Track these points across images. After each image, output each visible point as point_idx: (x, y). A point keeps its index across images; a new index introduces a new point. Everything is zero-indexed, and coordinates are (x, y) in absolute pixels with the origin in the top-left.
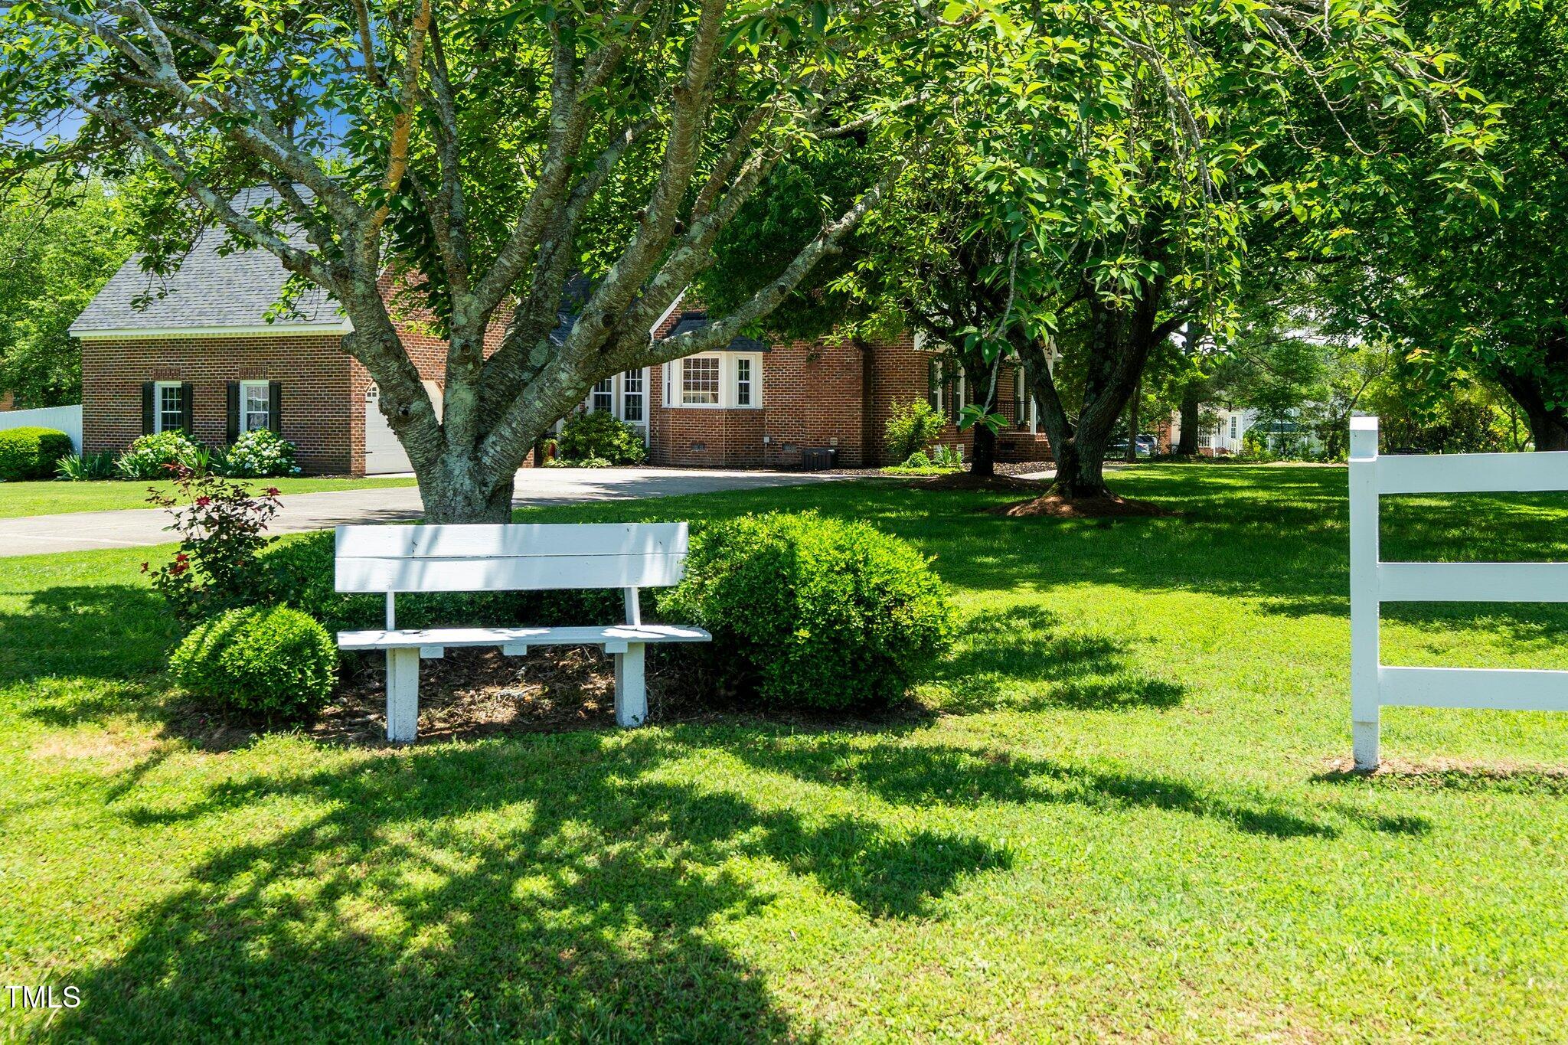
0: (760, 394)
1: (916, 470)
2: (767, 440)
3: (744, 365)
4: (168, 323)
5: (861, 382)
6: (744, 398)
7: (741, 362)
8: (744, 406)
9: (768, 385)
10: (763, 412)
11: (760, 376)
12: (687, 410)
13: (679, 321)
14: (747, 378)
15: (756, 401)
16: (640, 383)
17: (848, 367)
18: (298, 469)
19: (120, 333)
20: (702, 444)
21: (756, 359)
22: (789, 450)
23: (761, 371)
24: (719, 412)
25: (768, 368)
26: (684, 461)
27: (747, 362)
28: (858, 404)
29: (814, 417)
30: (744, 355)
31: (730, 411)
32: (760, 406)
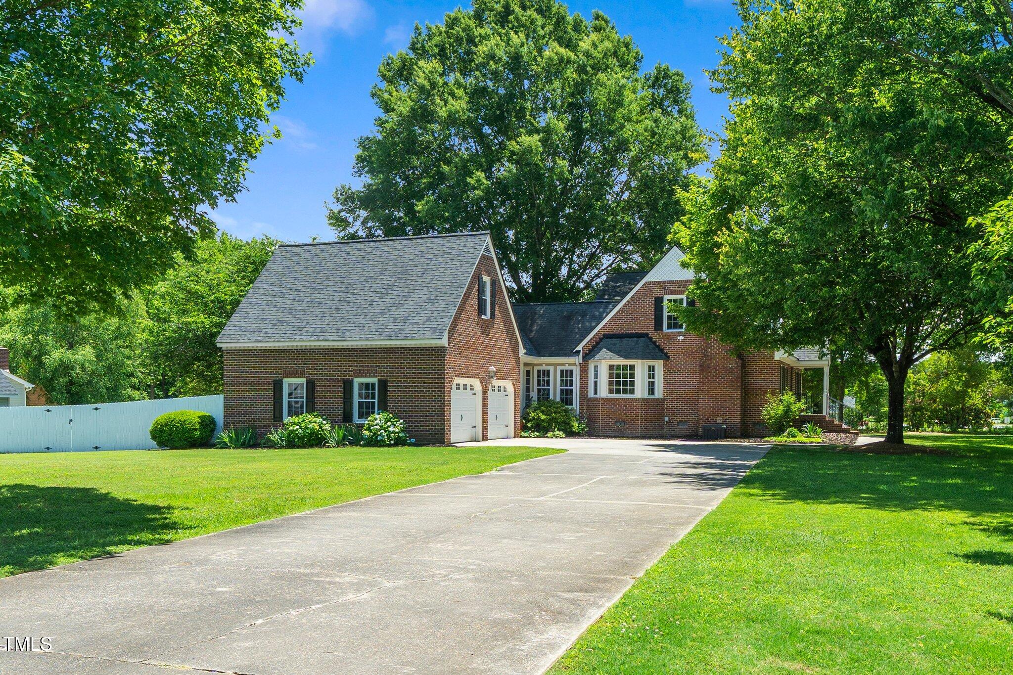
0: (661, 389)
1: (792, 439)
2: (667, 419)
3: (652, 369)
4: (298, 338)
5: (739, 380)
6: (651, 391)
7: (649, 367)
8: (652, 397)
9: (667, 383)
10: (663, 400)
11: (662, 377)
12: (612, 399)
13: (601, 339)
14: (653, 378)
15: (659, 393)
16: (571, 381)
17: (731, 371)
18: (413, 440)
19: (259, 345)
20: (623, 422)
21: (659, 365)
22: (681, 426)
23: (662, 373)
24: (636, 400)
25: (667, 371)
26: (610, 433)
27: (653, 367)
28: (737, 395)
29: (705, 405)
30: (651, 362)
31: (644, 400)
32: (661, 397)
